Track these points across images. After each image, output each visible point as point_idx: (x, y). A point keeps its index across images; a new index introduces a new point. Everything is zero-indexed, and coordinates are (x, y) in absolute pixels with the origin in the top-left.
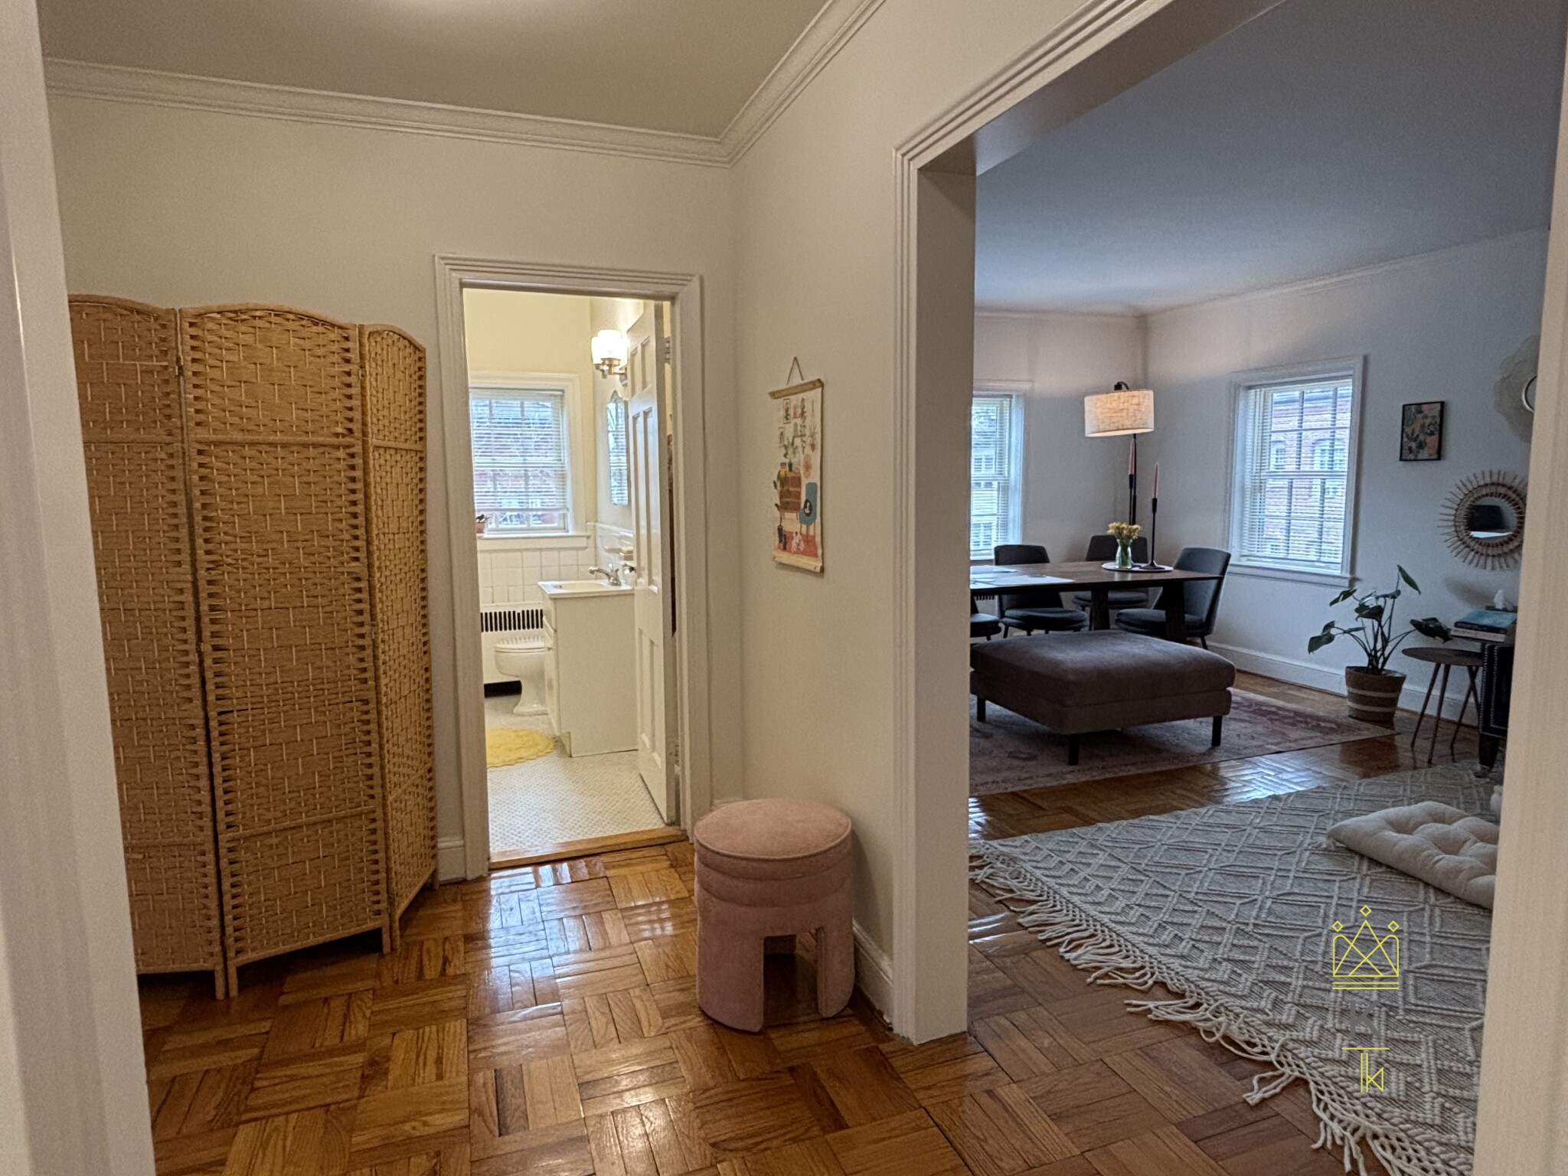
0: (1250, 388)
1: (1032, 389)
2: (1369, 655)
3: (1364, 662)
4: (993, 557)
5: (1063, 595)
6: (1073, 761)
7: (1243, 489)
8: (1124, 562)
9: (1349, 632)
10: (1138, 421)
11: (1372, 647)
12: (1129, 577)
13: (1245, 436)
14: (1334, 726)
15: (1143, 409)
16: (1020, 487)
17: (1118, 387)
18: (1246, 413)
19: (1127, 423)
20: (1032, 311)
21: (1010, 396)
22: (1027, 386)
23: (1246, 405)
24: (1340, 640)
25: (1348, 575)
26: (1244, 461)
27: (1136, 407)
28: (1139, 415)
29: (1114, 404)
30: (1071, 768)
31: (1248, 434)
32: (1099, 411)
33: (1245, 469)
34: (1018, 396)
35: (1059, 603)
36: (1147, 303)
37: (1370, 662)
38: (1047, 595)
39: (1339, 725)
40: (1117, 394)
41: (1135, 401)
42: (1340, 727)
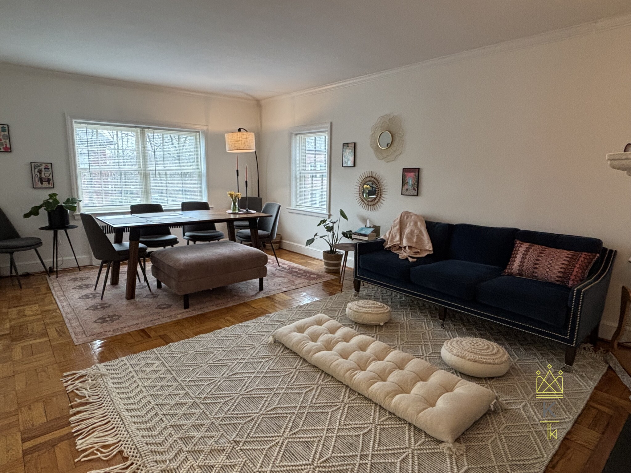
0: (297, 134)
1: (207, 130)
2: (330, 246)
3: (329, 249)
4: (181, 208)
5: (216, 225)
6: (186, 306)
7: (296, 177)
8: (234, 210)
9: (321, 237)
10: (247, 146)
11: (331, 243)
12: (238, 216)
13: (296, 155)
14: (315, 276)
15: (248, 141)
16: (205, 175)
17: (239, 130)
18: (296, 145)
19: (242, 147)
20: (204, 93)
21: (199, 132)
22: (205, 128)
23: (296, 141)
24: (317, 240)
25: (328, 213)
26: (296, 165)
27: (245, 140)
28: (247, 144)
29: (235, 138)
30: (185, 311)
31: (297, 154)
32: (230, 140)
33: (296, 169)
34: (202, 132)
35: (214, 228)
36: (258, 94)
37: (331, 249)
38: (209, 225)
39: (318, 275)
40: (239, 133)
41: (245, 137)
42: (319, 276)
